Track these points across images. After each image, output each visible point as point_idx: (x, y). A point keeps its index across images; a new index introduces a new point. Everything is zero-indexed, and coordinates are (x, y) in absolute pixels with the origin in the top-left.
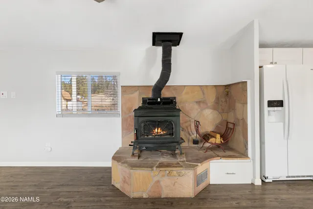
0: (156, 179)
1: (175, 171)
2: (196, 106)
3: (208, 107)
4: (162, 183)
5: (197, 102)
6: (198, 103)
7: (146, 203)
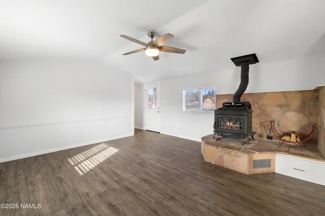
0: (220, 154)
1: (233, 152)
2: (278, 109)
3: (291, 110)
4: (224, 158)
5: (278, 106)
6: (280, 106)
7: (211, 167)
